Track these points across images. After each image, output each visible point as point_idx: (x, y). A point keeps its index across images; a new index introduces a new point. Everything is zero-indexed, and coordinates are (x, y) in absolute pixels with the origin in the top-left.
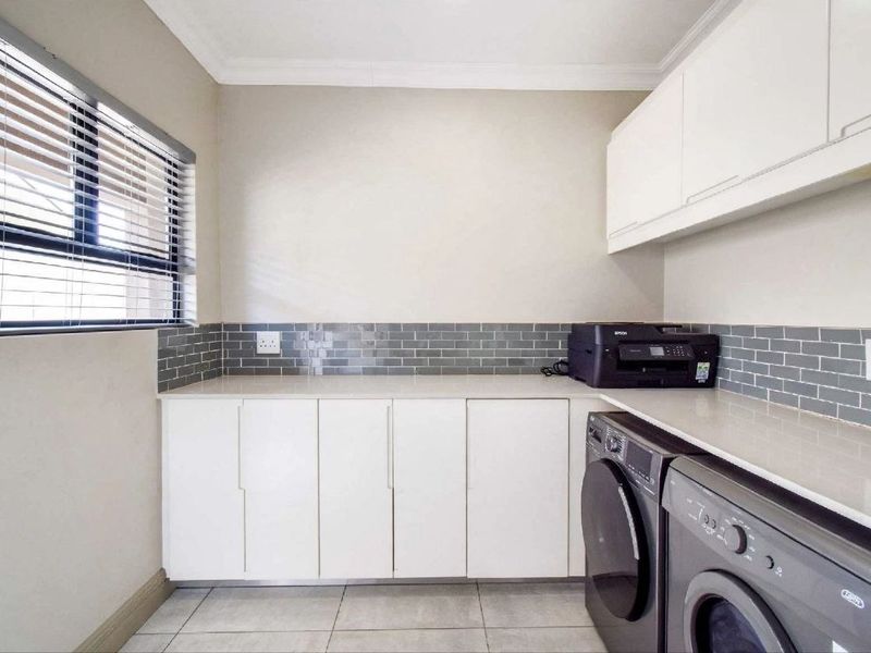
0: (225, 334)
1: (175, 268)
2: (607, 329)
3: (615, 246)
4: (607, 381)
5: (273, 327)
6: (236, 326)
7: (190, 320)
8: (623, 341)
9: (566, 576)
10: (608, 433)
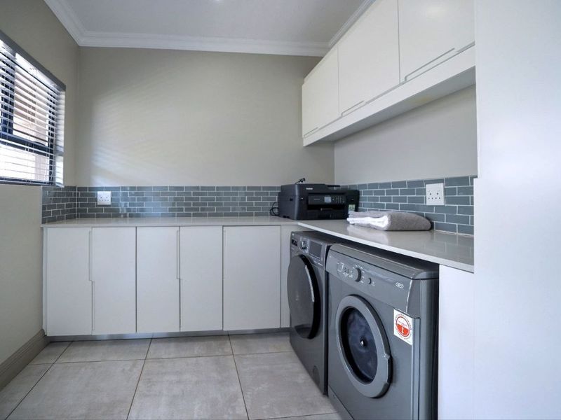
0: (78, 193)
1: (51, 152)
2: (302, 187)
3: (307, 142)
4: (301, 217)
5: (107, 189)
6: (85, 189)
7: (60, 183)
8: (311, 193)
9: (279, 327)
10: (301, 239)
